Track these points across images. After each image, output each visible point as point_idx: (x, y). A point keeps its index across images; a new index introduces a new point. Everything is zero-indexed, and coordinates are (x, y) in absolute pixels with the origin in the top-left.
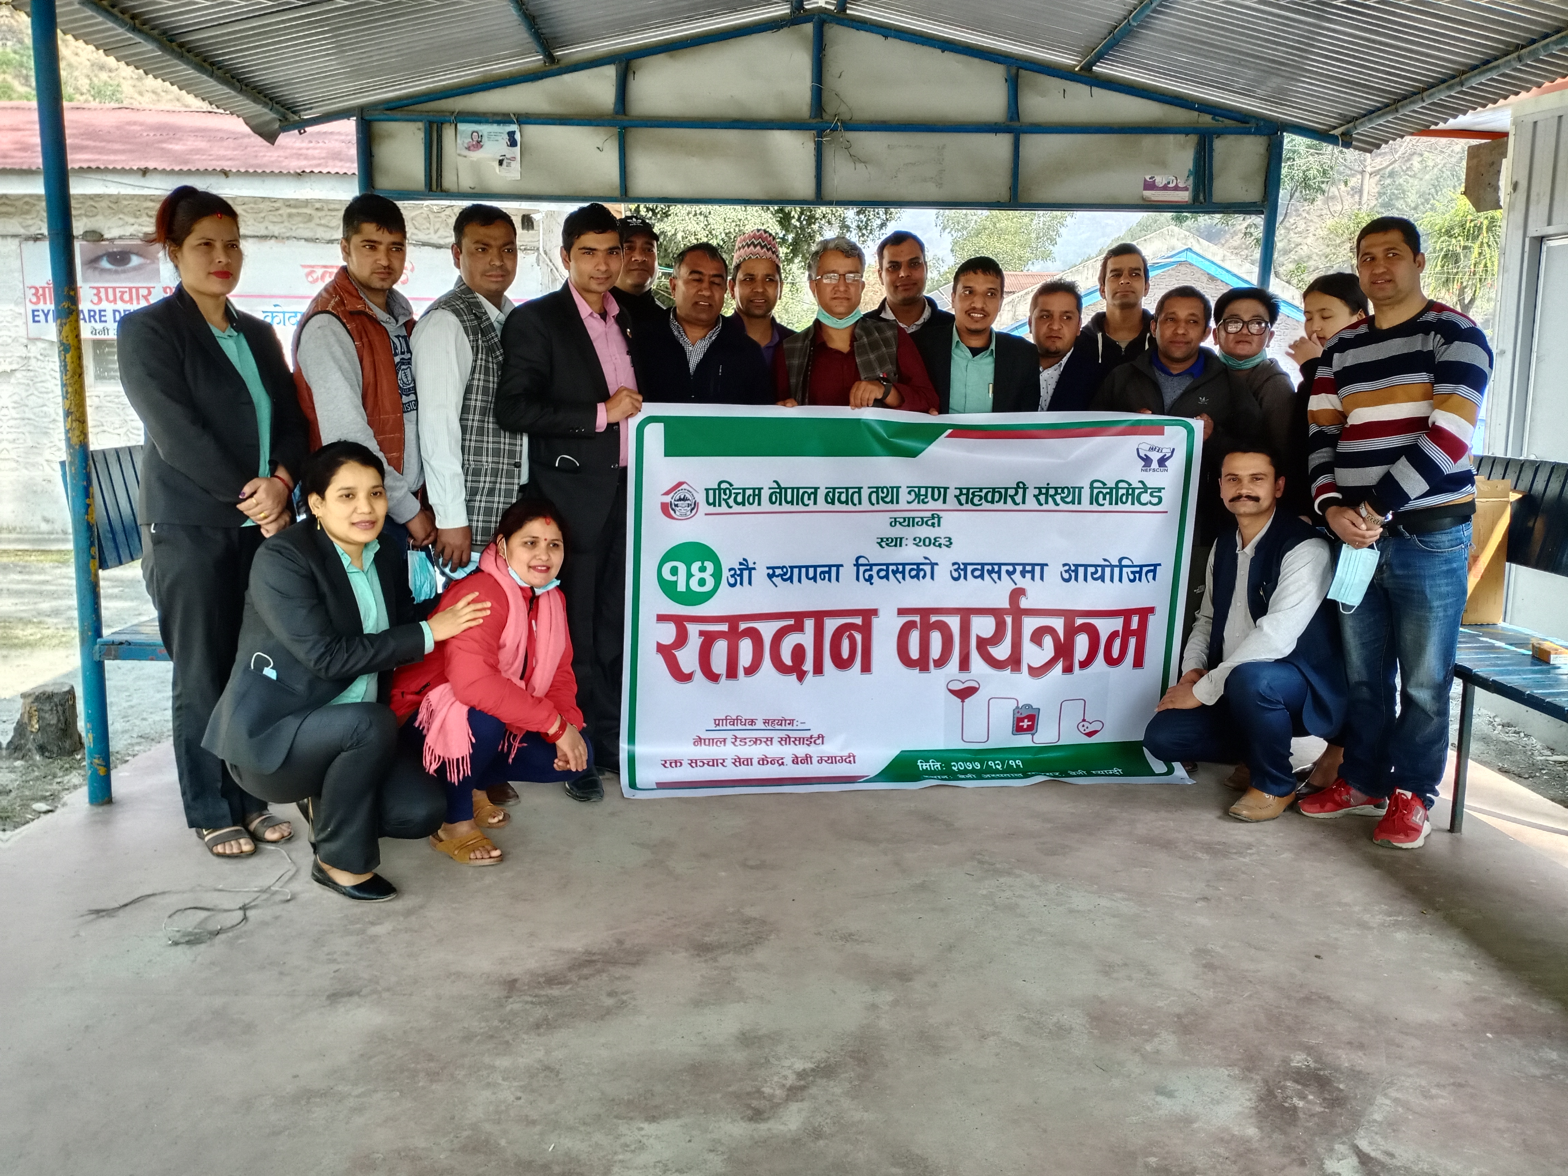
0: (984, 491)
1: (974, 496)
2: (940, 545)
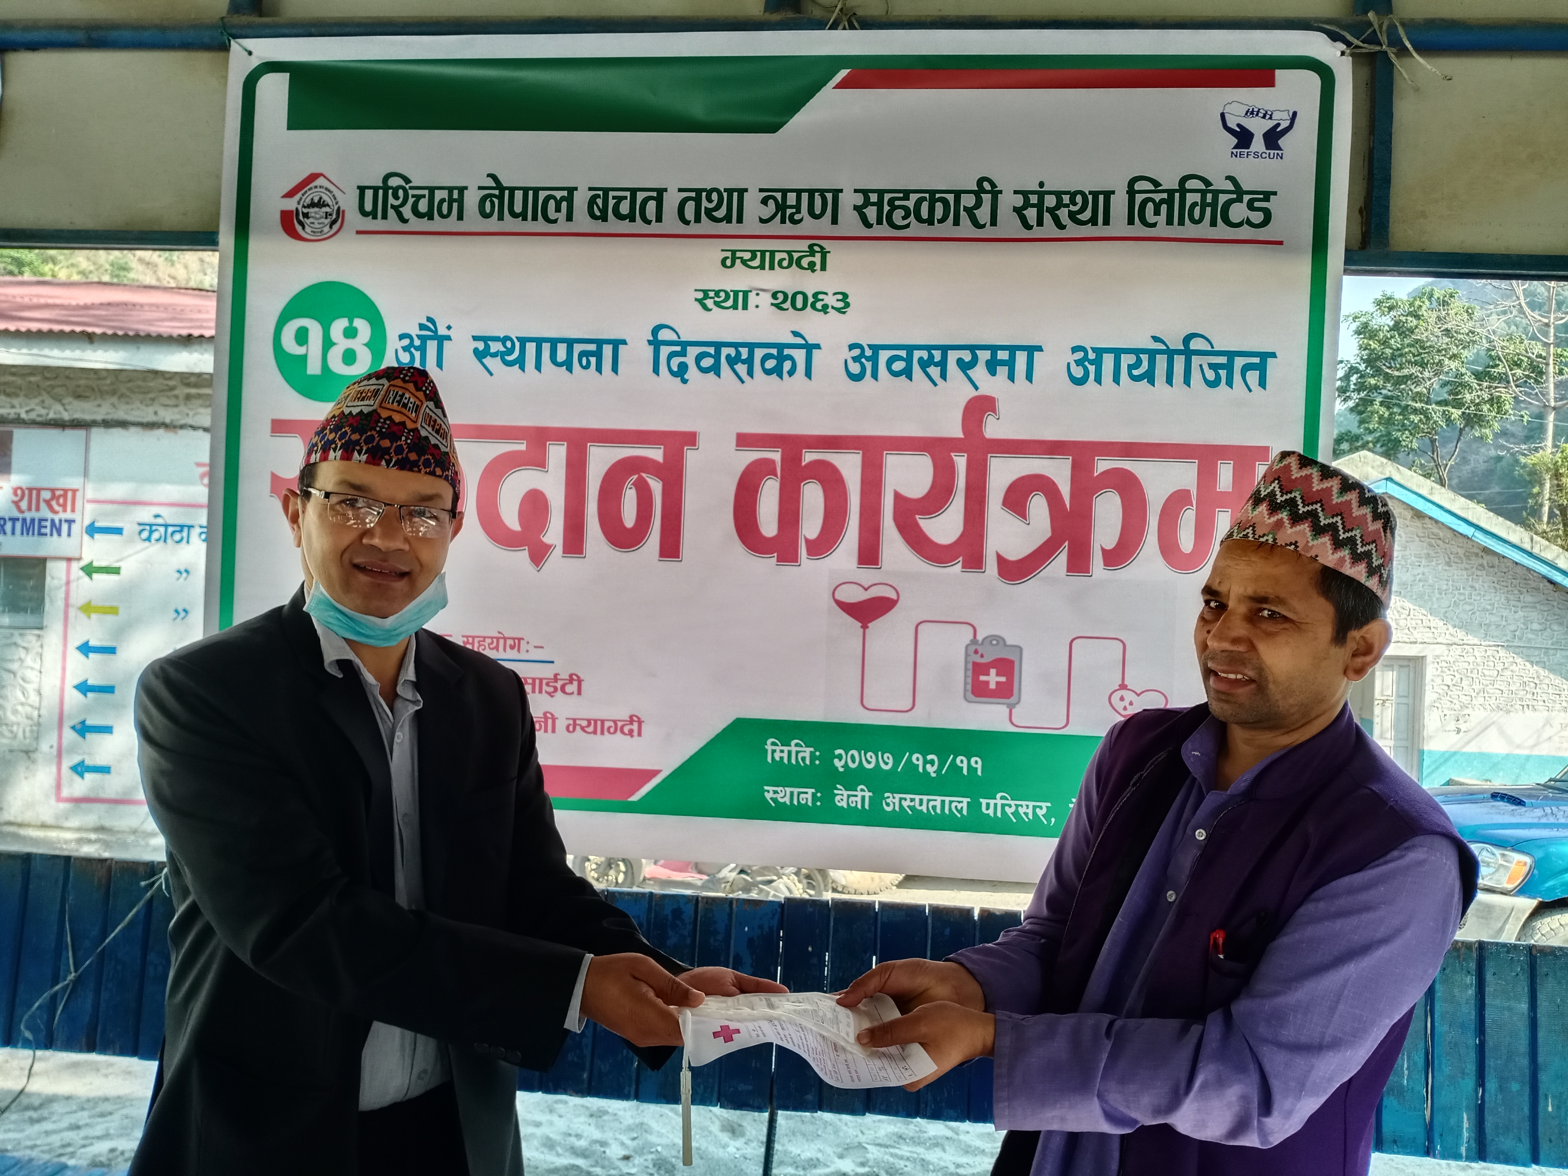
0: (914, 197)
1: (893, 208)
2: (825, 309)
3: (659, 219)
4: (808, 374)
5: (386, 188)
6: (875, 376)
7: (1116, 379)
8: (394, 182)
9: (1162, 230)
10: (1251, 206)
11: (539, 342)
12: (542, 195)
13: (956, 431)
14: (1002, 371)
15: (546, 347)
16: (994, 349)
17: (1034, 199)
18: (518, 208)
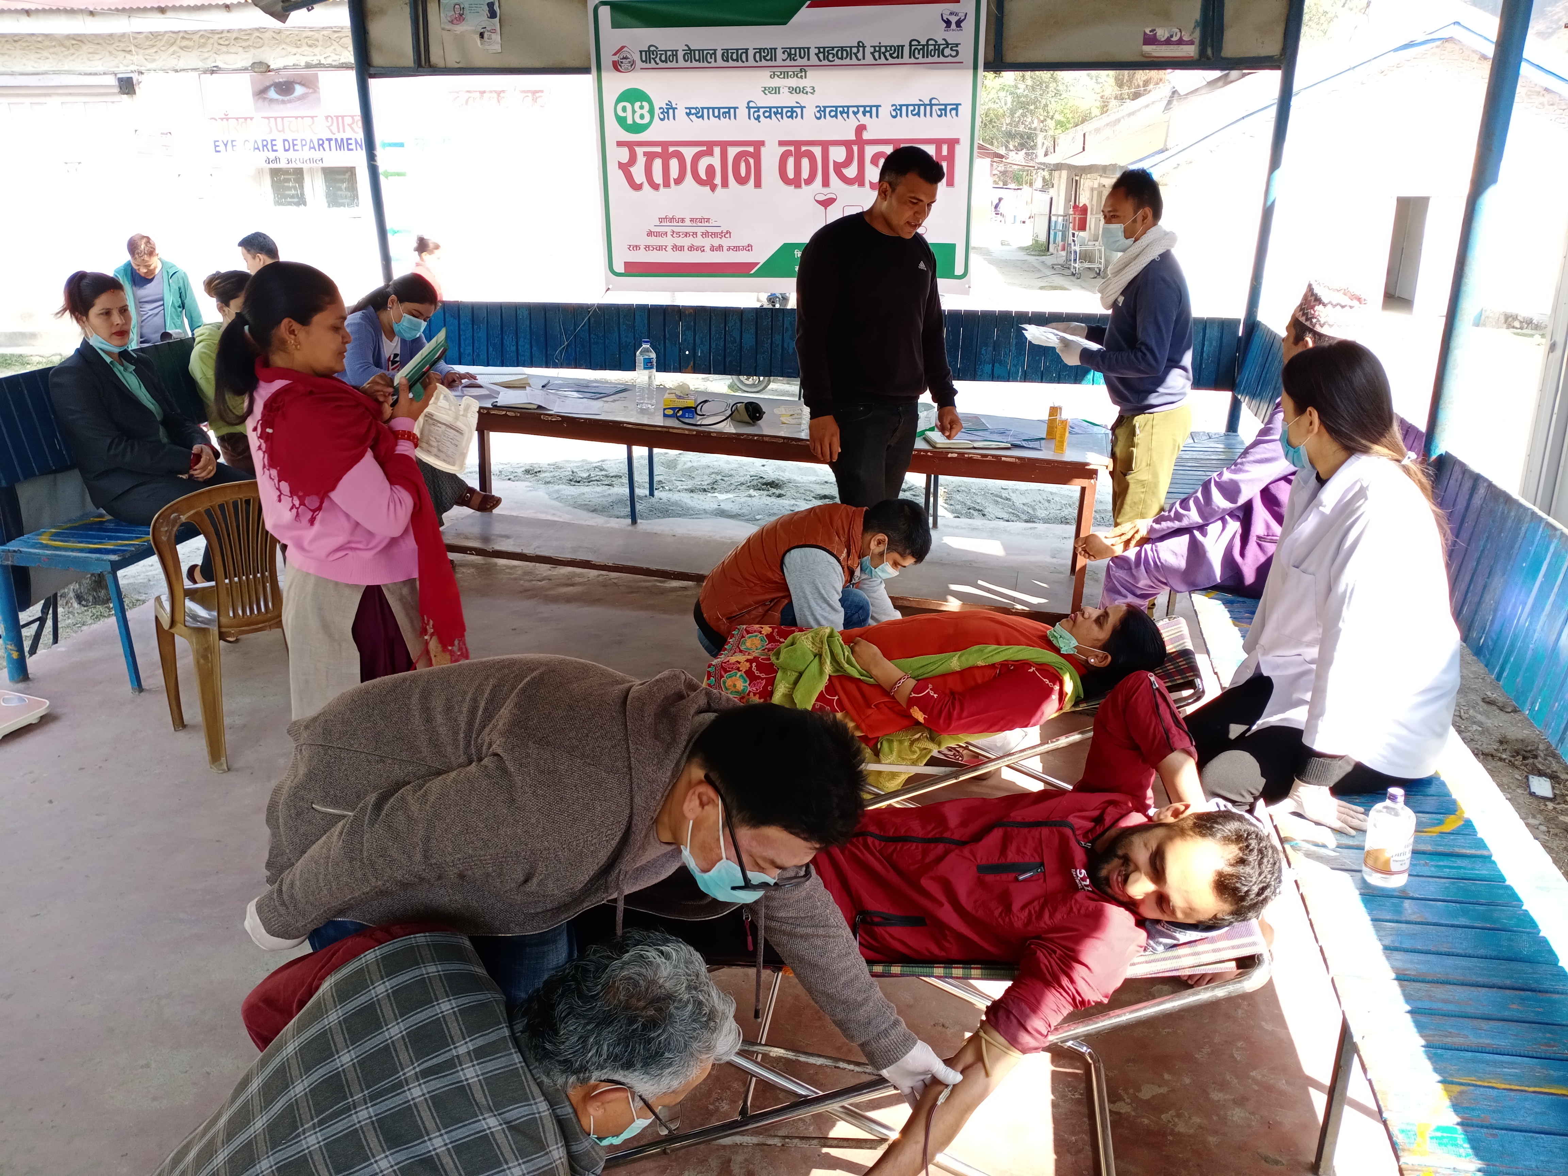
0: (836, 49)
1: (829, 54)
2: (807, 93)
3: (747, 61)
4: (802, 117)
5: (649, 51)
6: (825, 117)
7: (907, 116)
8: (652, 49)
9: (921, 60)
10: (951, 49)
11: (708, 109)
12: (705, 52)
13: (853, 137)
14: (868, 115)
15: (711, 111)
16: (865, 107)
17: (877, 49)
18: (697, 58)
